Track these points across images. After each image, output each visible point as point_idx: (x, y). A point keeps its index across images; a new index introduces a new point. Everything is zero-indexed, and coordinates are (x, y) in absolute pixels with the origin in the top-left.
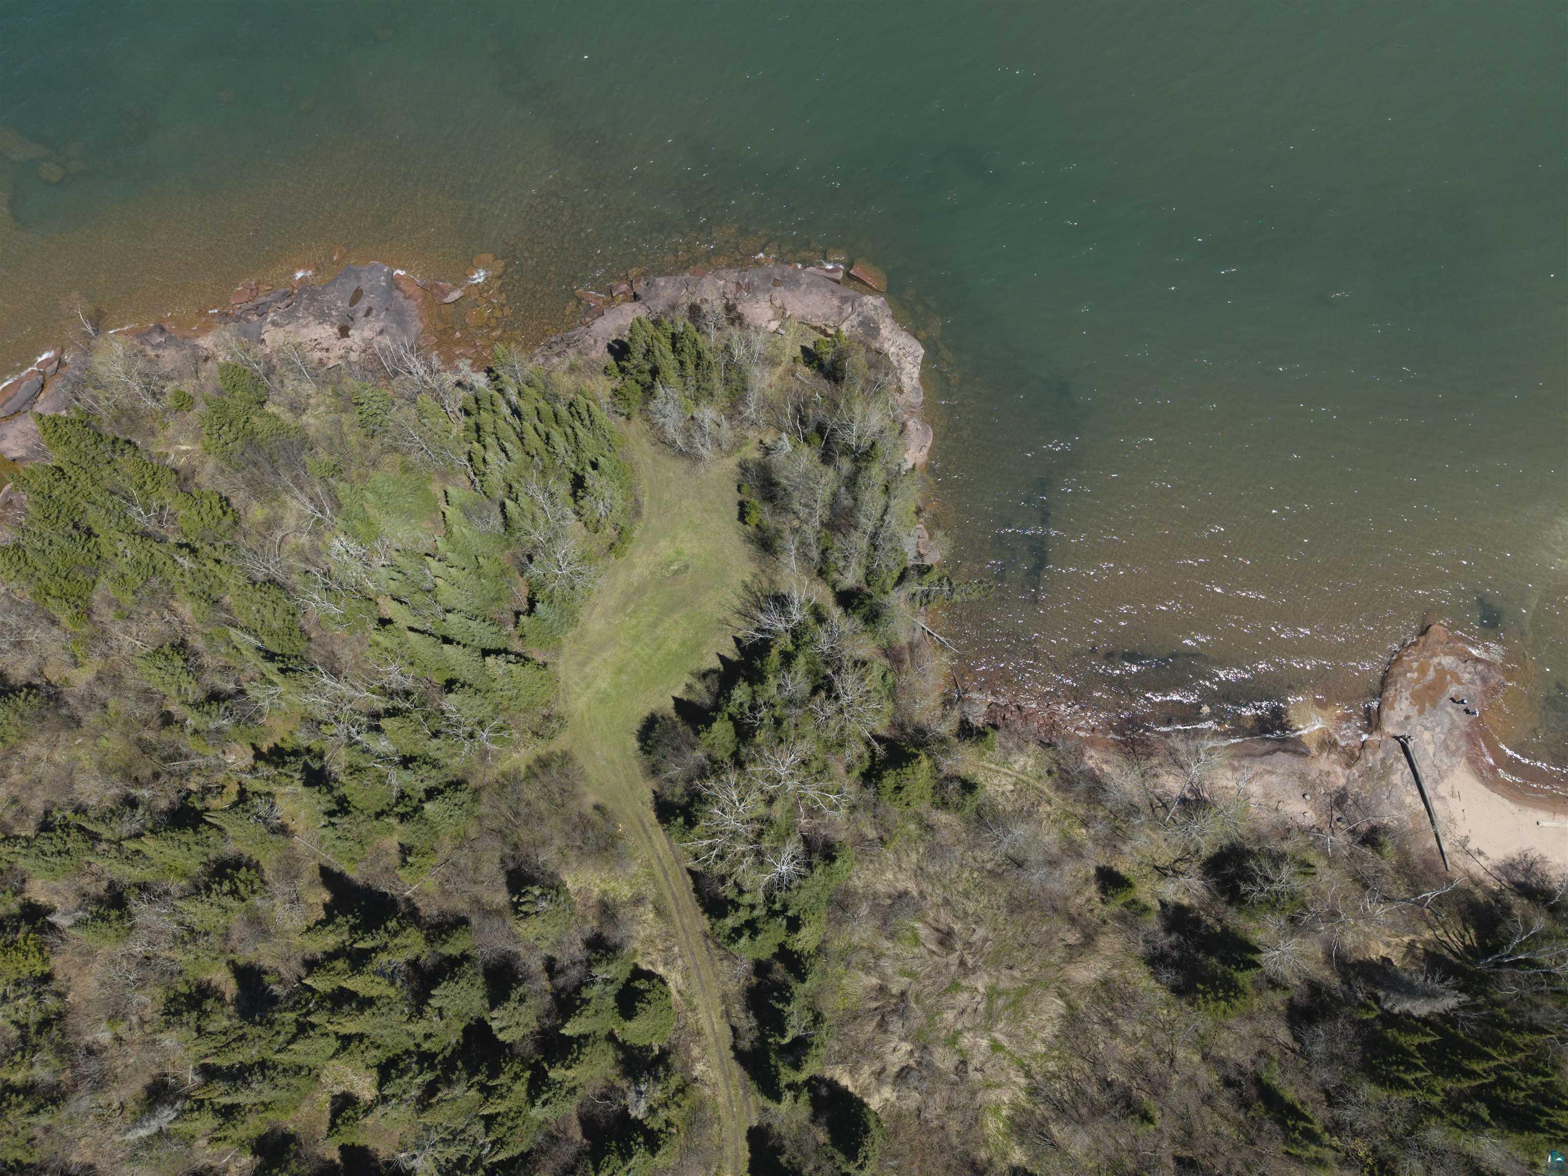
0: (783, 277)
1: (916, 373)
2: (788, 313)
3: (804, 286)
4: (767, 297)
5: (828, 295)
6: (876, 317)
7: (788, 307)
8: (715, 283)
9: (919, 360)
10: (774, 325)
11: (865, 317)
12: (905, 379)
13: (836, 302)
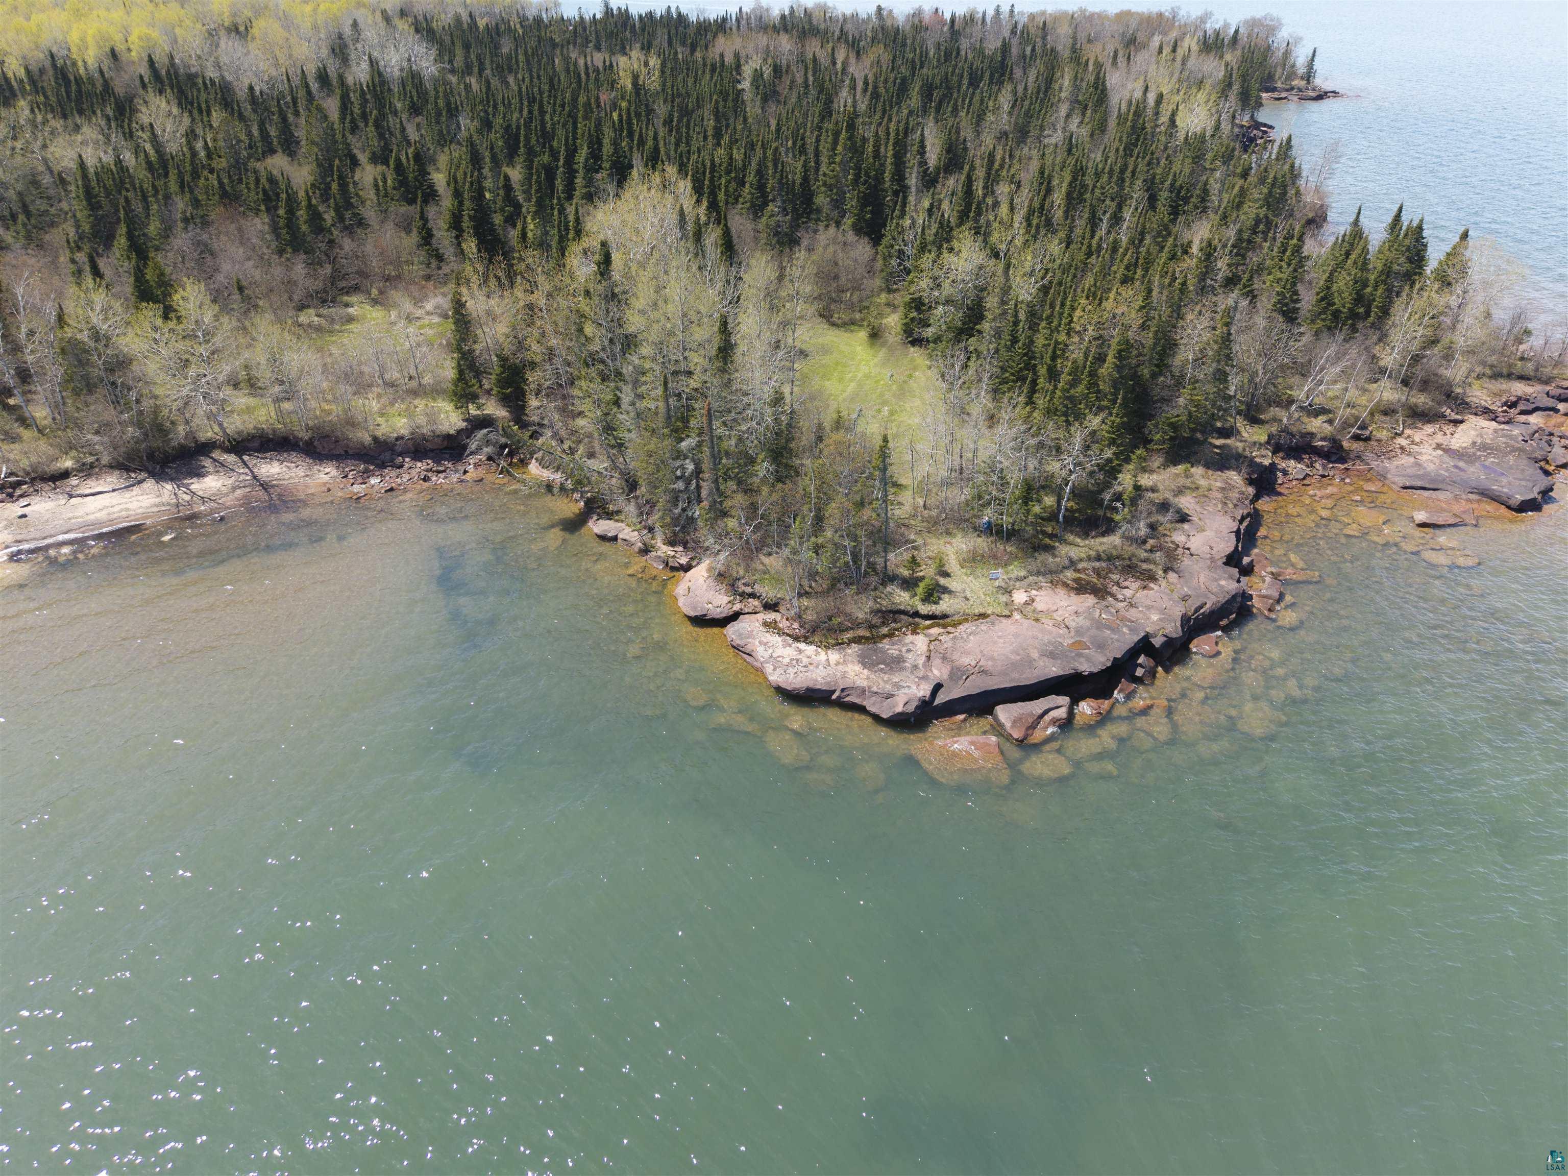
0: (1080, 655)
1: (761, 653)
2: (1017, 616)
3: (1035, 655)
4: (1072, 624)
5: (986, 664)
6: (886, 677)
7: (1026, 623)
8: (1163, 611)
9: (769, 668)
10: (1020, 597)
11: (903, 669)
12: (777, 640)
13: (966, 660)
